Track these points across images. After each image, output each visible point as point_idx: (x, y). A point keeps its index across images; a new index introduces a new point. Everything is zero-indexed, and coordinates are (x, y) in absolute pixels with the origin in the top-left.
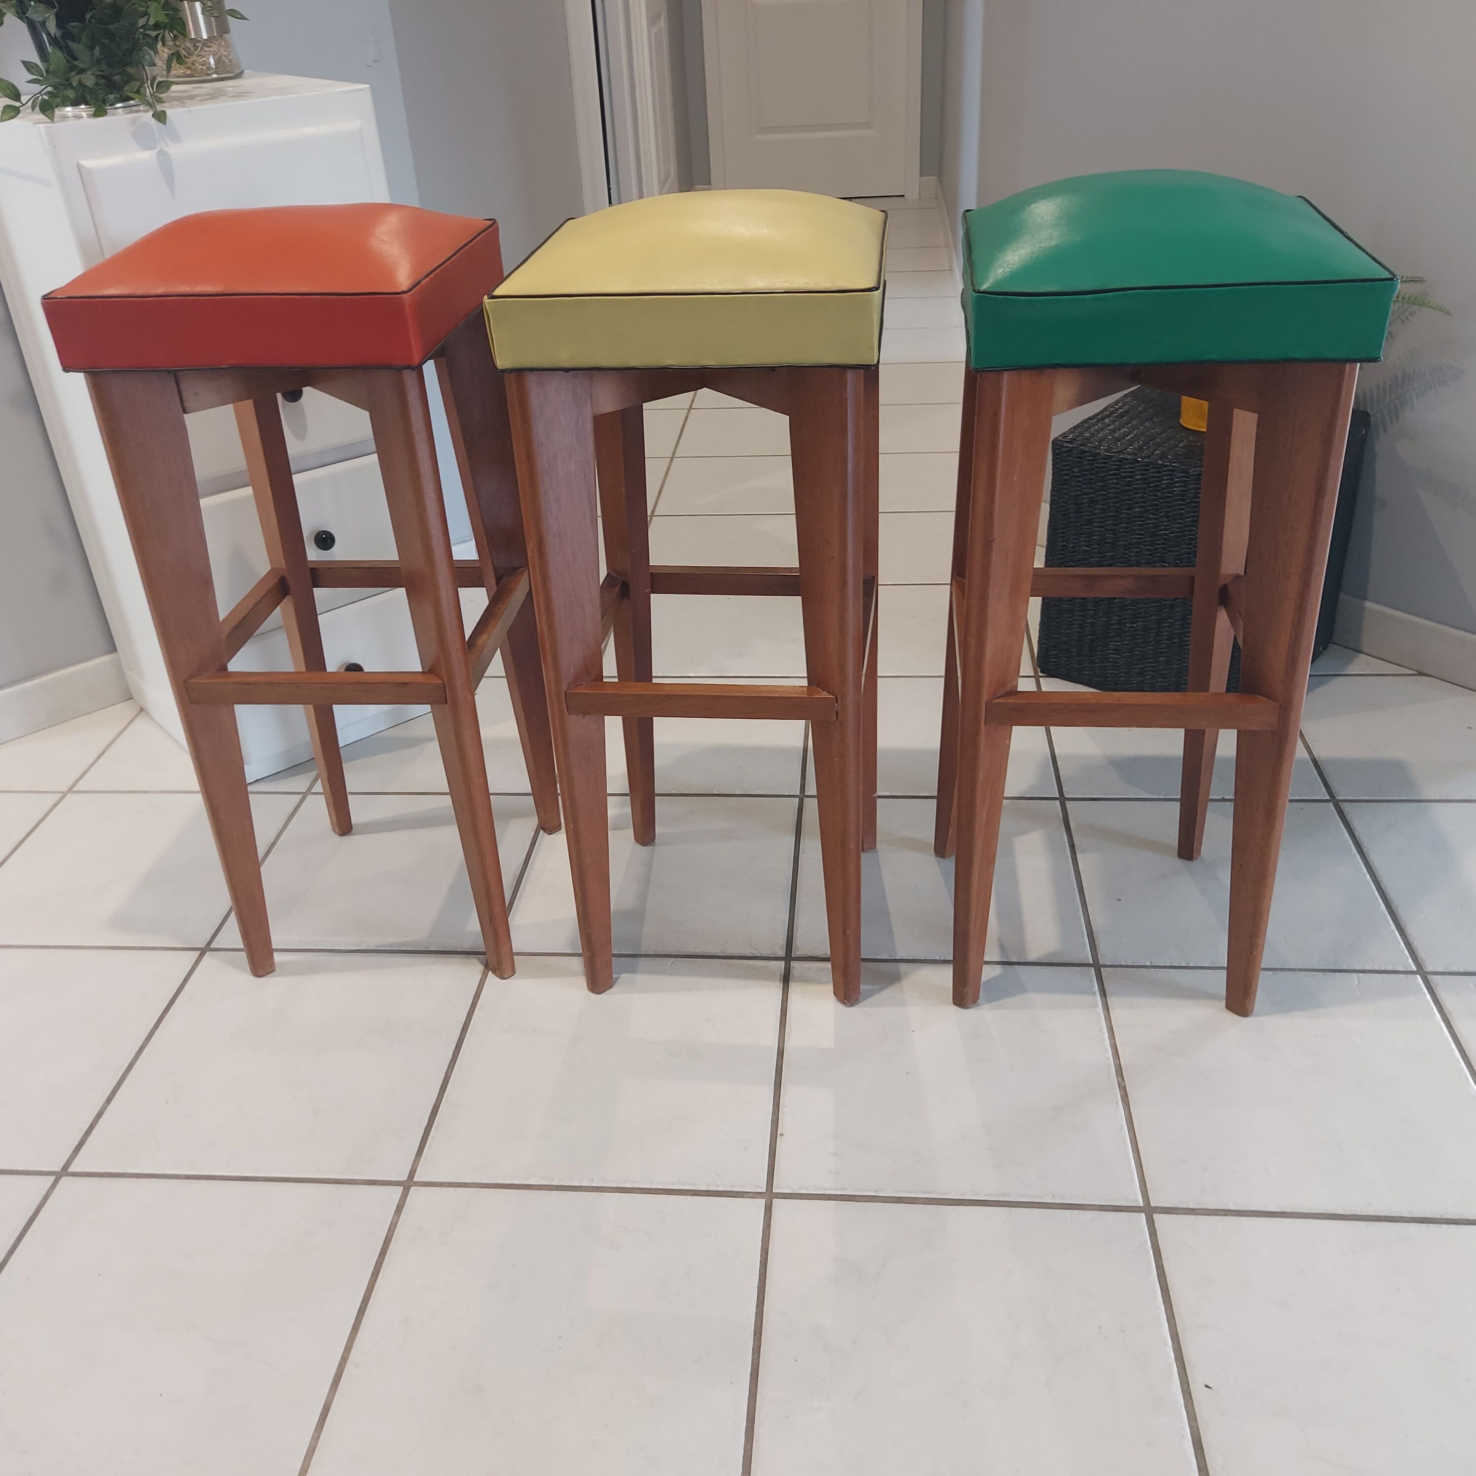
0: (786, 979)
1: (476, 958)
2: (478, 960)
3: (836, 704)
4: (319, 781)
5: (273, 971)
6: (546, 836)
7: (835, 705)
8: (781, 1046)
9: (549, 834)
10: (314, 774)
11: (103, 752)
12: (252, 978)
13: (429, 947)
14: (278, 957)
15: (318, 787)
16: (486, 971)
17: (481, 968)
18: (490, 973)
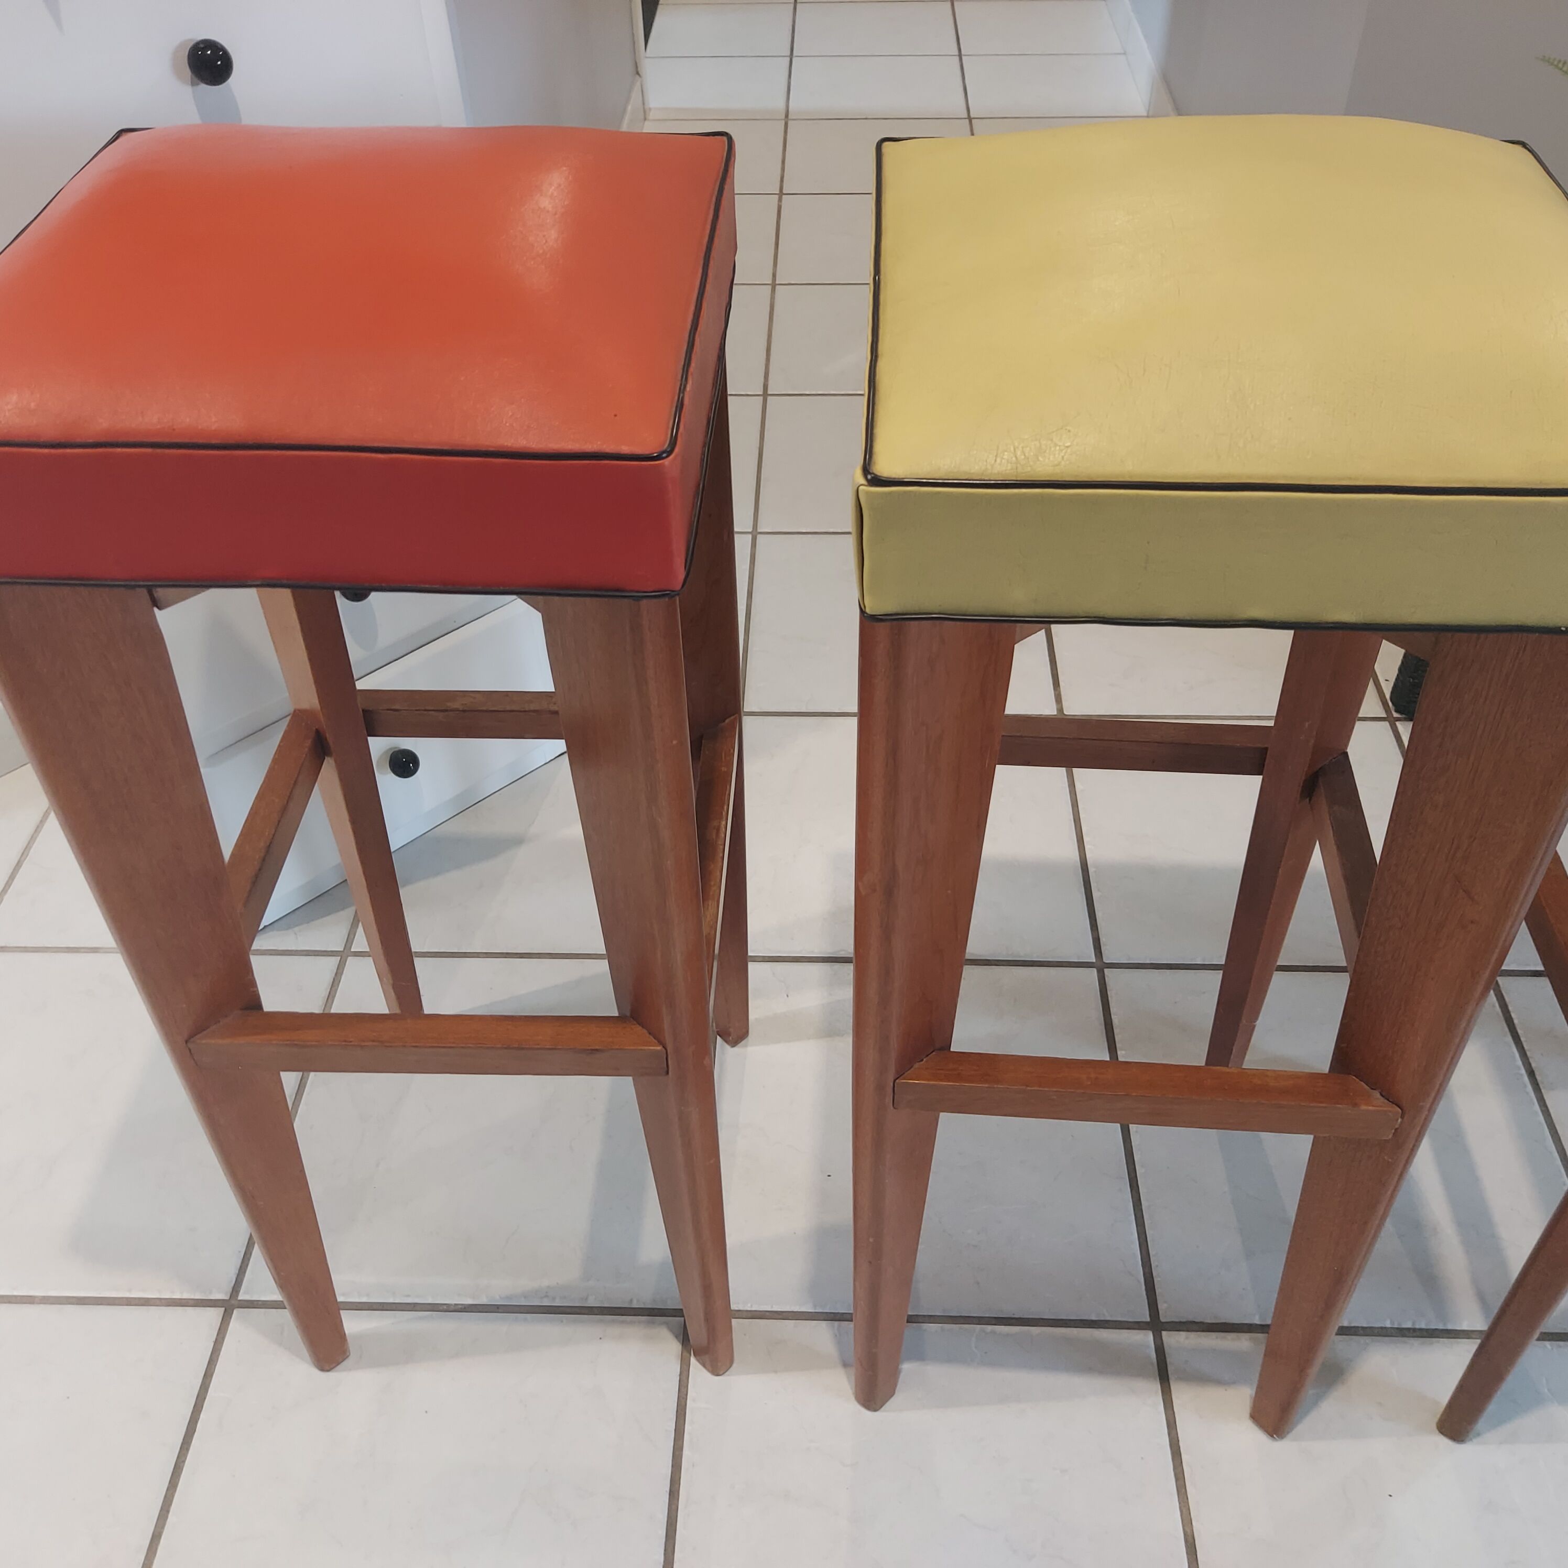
0: (1164, 1377)
1: (667, 1324)
2: (671, 1330)
3: (1400, 1120)
4: (360, 930)
5: (348, 1357)
6: (727, 1047)
7: (1398, 1120)
8: (1188, 1531)
9: (733, 1047)
10: (349, 913)
11: (19, 865)
12: (315, 1372)
13: (586, 1299)
14: (352, 1324)
15: (361, 943)
16: (685, 1354)
17: (675, 1347)
18: (693, 1360)
